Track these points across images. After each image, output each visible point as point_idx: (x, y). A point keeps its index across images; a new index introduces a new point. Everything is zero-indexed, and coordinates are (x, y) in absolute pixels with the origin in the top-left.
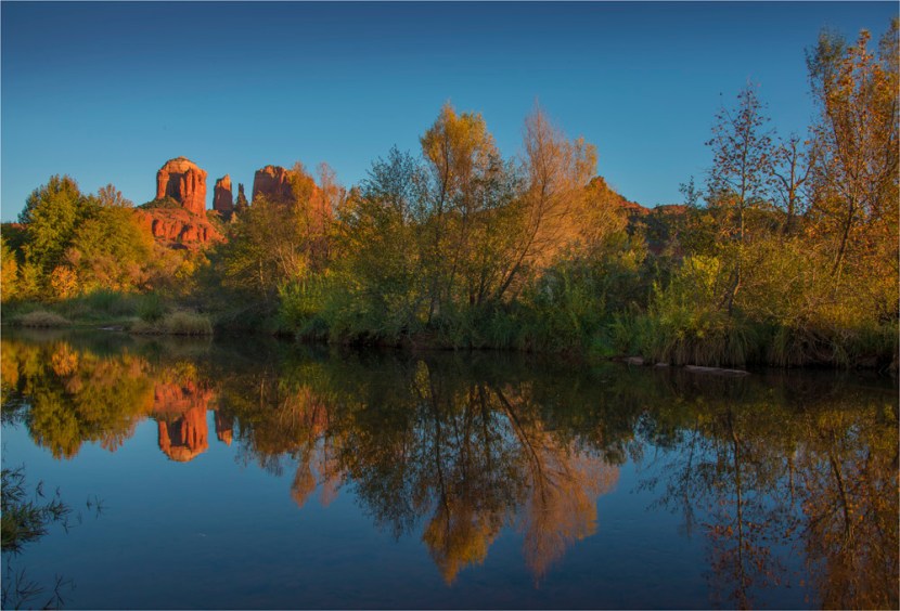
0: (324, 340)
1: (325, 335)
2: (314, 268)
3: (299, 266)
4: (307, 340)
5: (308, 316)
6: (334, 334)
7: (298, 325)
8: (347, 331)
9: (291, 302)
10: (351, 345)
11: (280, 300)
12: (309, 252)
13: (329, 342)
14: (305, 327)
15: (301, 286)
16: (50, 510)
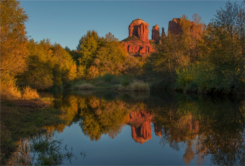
0: (196, 92)
1: (196, 90)
2: (192, 61)
3: (185, 61)
4: (188, 92)
5: (189, 82)
6: (200, 89)
7: (185, 86)
8: (205, 88)
9: (181, 76)
10: (207, 94)
11: (177, 75)
12: (189, 54)
13: (198, 93)
14: (188, 87)
15: (186, 69)
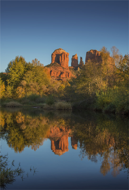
0: (114, 112)
1: (114, 111)
2: (110, 86)
3: (104, 85)
4: (107, 112)
5: (108, 103)
6: (118, 110)
7: (103, 107)
8: (123, 109)
9: (101, 98)
10: (125, 114)
11: (96, 97)
12: (107, 80)
13: (116, 113)
14: (106, 107)
15: (105, 92)
16: (17, 171)
